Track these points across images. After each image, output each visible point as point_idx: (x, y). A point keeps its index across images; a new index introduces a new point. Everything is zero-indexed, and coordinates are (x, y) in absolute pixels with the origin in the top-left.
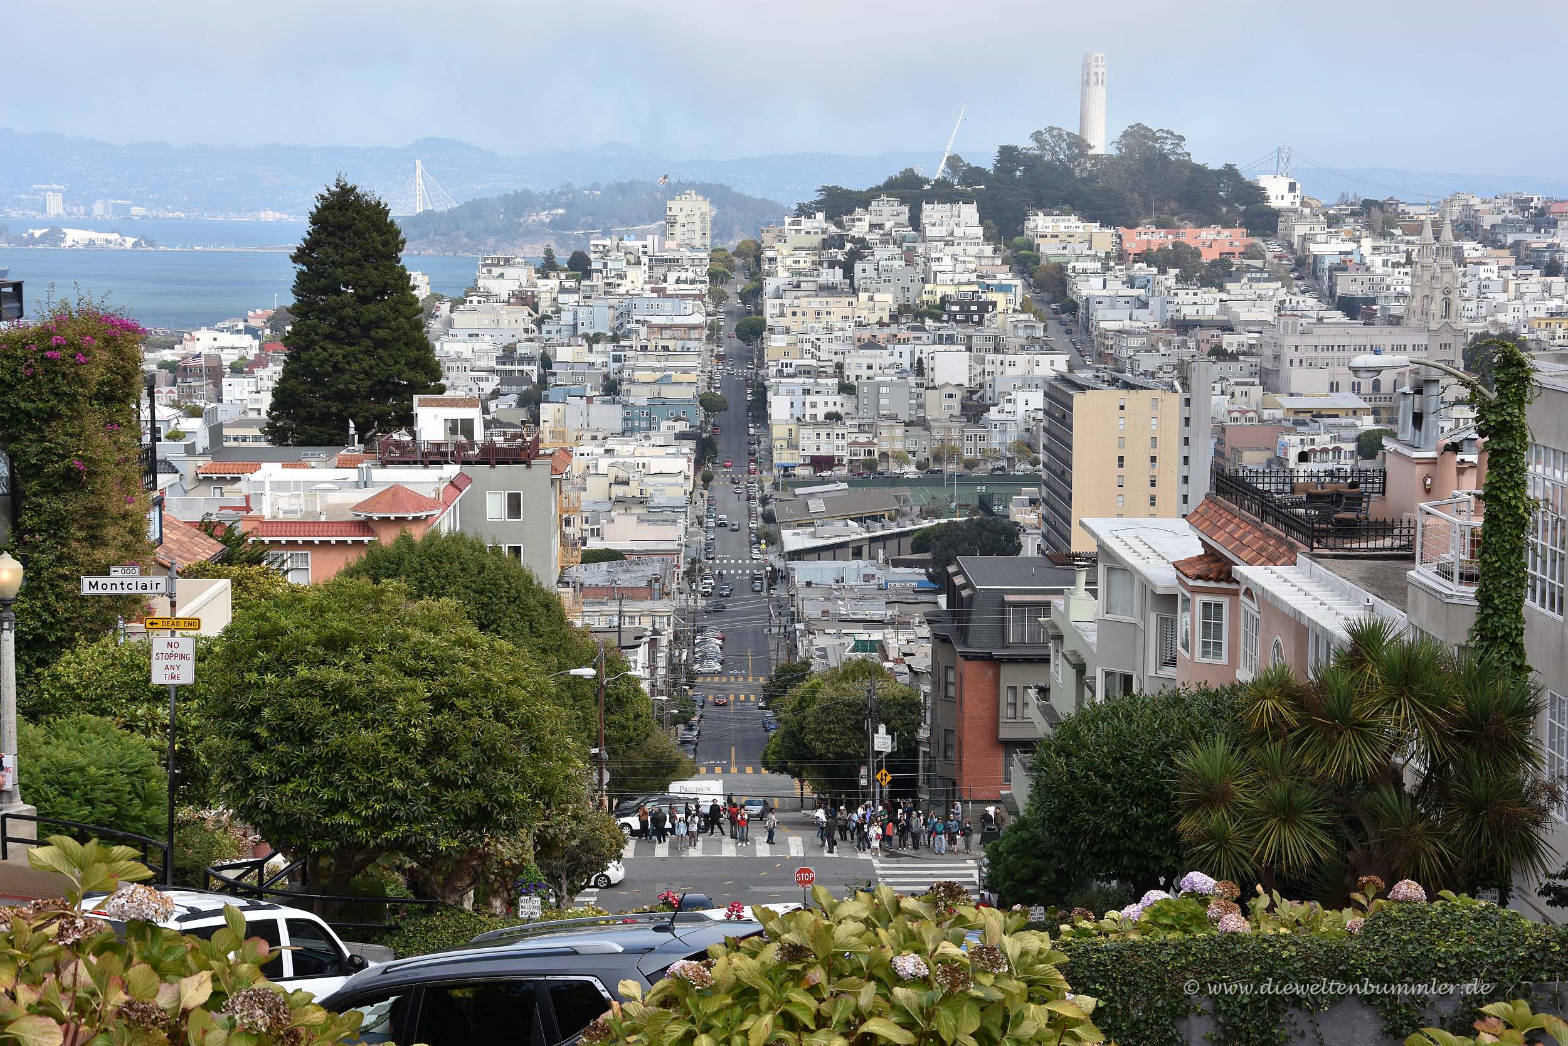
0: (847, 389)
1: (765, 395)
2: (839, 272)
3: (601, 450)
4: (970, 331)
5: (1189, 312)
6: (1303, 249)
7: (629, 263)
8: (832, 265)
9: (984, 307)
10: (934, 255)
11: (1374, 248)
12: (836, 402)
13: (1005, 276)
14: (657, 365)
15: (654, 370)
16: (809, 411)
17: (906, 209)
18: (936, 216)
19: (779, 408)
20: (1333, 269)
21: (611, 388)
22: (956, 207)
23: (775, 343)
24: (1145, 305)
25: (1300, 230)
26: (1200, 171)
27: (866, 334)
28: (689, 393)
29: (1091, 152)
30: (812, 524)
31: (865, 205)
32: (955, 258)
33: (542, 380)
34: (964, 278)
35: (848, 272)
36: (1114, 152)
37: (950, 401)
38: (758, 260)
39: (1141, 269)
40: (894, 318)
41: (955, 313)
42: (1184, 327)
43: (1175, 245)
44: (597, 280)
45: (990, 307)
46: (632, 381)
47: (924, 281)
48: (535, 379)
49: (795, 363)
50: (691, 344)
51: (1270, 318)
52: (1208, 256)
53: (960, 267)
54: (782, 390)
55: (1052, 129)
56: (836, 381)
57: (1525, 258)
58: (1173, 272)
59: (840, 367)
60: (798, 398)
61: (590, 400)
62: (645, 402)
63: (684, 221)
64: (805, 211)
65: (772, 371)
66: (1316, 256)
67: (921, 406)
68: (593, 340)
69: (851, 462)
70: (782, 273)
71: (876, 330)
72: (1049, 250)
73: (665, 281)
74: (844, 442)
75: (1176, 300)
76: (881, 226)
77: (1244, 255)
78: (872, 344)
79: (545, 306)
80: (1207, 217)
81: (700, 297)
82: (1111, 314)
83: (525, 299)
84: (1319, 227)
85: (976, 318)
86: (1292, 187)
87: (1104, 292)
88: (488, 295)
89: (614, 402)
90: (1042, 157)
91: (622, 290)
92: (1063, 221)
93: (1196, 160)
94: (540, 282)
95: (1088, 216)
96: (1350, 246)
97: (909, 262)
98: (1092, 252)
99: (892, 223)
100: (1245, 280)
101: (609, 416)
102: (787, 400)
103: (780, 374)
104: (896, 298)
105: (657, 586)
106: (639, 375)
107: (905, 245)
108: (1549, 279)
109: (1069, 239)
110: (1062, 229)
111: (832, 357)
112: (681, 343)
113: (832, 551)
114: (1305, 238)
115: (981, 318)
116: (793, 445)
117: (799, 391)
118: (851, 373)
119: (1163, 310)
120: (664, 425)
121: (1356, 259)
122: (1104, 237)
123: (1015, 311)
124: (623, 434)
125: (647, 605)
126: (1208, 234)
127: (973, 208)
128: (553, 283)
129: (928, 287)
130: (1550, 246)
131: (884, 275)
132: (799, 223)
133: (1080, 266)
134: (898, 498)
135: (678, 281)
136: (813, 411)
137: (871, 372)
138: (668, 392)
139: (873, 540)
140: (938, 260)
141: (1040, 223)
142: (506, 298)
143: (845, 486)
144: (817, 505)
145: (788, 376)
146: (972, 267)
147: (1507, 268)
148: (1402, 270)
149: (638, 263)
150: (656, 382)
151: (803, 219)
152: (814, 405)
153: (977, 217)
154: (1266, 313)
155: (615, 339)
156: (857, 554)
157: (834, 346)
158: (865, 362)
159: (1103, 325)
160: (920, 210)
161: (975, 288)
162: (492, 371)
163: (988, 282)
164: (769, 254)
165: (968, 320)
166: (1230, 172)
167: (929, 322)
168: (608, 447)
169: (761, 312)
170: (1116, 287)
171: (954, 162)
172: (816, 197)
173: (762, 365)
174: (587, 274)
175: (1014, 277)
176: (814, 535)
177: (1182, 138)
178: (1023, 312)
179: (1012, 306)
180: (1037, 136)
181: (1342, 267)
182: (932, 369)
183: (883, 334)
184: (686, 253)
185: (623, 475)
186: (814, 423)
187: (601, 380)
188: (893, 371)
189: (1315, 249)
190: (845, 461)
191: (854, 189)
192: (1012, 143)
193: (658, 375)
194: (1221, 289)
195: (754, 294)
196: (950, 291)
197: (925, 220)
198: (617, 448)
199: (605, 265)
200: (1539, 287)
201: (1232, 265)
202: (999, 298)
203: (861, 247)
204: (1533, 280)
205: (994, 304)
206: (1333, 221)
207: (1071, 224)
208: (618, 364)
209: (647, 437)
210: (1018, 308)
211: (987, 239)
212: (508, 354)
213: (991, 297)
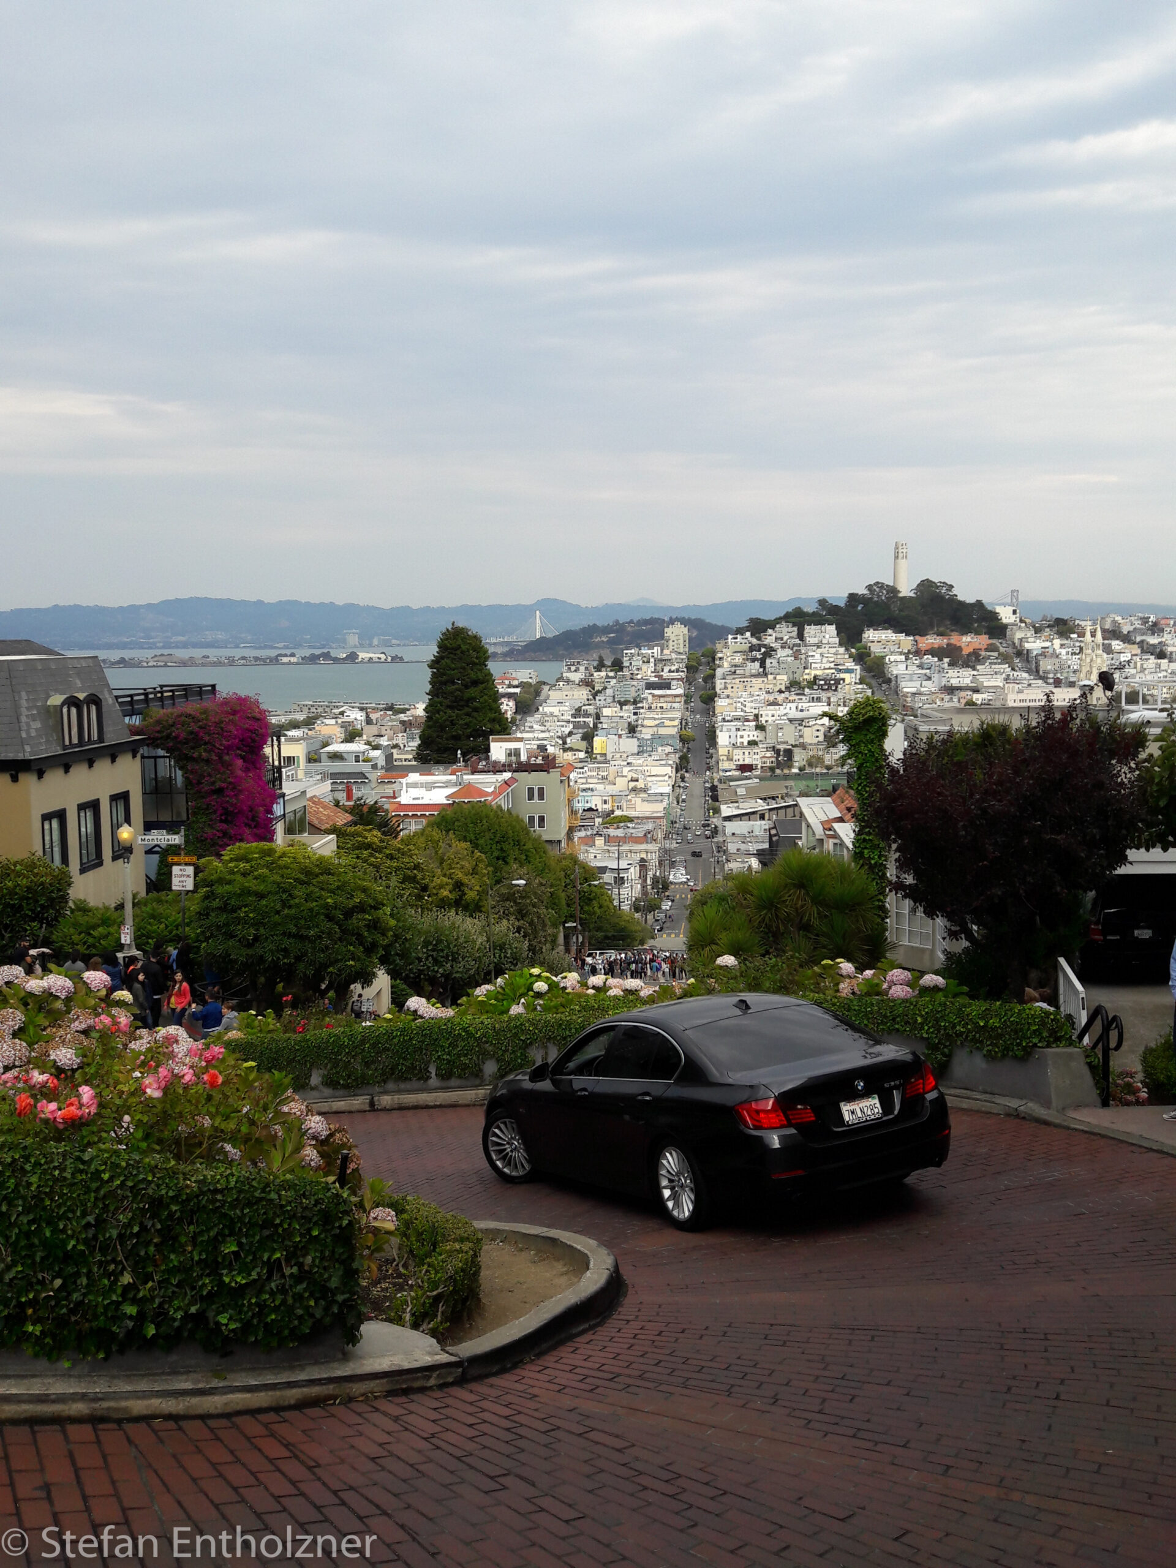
0: (761, 728)
1: (715, 732)
2: (757, 664)
3: (625, 763)
4: (829, 694)
5: (954, 682)
6: (1021, 646)
7: (644, 662)
8: (754, 660)
9: (838, 681)
10: (810, 654)
11: (1062, 645)
12: (755, 735)
13: (850, 664)
14: (656, 716)
15: (655, 719)
16: (739, 740)
17: (795, 629)
18: (813, 632)
19: (723, 738)
20: (1037, 655)
21: (632, 729)
22: (823, 627)
23: (721, 703)
24: (929, 679)
25: (1019, 635)
26: (962, 604)
27: (771, 698)
28: (674, 731)
29: (901, 595)
30: (737, 802)
31: (773, 628)
32: (822, 655)
33: (595, 727)
34: (827, 666)
35: (763, 665)
36: (912, 594)
37: (817, 734)
38: (714, 659)
39: (928, 658)
40: (788, 689)
41: (822, 685)
42: (950, 690)
43: (947, 645)
44: (626, 672)
45: (842, 682)
46: (643, 726)
47: (805, 668)
48: (591, 725)
49: (732, 714)
50: (676, 705)
51: (1001, 685)
52: (965, 652)
53: (825, 660)
54: (724, 729)
55: (878, 583)
56: (754, 723)
57: (1148, 650)
58: (946, 660)
59: (757, 716)
60: (733, 733)
61: (620, 736)
62: (650, 737)
63: (675, 639)
64: (740, 631)
65: (720, 718)
66: (1028, 650)
67: (801, 736)
68: (622, 704)
69: (762, 767)
70: (726, 665)
71: (776, 695)
72: (876, 650)
73: (663, 671)
74: (758, 757)
75: (947, 675)
76: (782, 639)
77: (987, 650)
78: (774, 703)
79: (598, 687)
80: (966, 630)
81: (681, 679)
82: (910, 684)
83: (587, 683)
84: (1030, 633)
85: (833, 688)
86: (1014, 612)
87: (906, 672)
88: (568, 681)
89: (633, 737)
90: (872, 598)
91: (639, 677)
92: (885, 633)
93: (960, 598)
94: (596, 674)
95: (898, 629)
96: (1048, 644)
97: (796, 658)
98: (900, 650)
99: (787, 637)
100: (987, 664)
101: (630, 745)
102: (727, 734)
103: (724, 720)
104: (789, 678)
105: (649, 836)
106: (646, 723)
107: (795, 648)
108: (1159, 661)
109: (887, 643)
110: (884, 638)
111: (753, 710)
112: (670, 704)
113: (749, 815)
114: (1021, 640)
115: (837, 687)
116: (730, 759)
117: (734, 729)
118: (763, 720)
119: (940, 682)
120: (660, 749)
121: (1051, 650)
122: (907, 642)
123: (856, 683)
124: (638, 754)
125: (644, 846)
126: (967, 639)
127: (833, 627)
128: (603, 674)
129: (807, 671)
130: (1160, 643)
131: (782, 666)
132: (736, 638)
133: (892, 658)
134: (787, 787)
135: (670, 671)
136: (742, 740)
137: (774, 718)
138: (662, 731)
139: (770, 810)
140: (813, 656)
141: (871, 635)
142: (577, 682)
143: (758, 780)
144: (741, 791)
145: (728, 721)
146: (832, 659)
147: (1136, 655)
148: (1077, 657)
149: (648, 662)
150: (656, 726)
151: (738, 636)
152: (742, 737)
153: (836, 632)
154: (998, 682)
155: (635, 702)
156: (762, 817)
157: (753, 705)
158: (770, 713)
159: (905, 690)
160: (804, 630)
161: (833, 671)
162: (568, 722)
163: (841, 668)
164: (720, 655)
166: (979, 604)
167: (807, 691)
168: (629, 761)
169: (714, 688)
170: (913, 669)
171: (822, 602)
172: (746, 624)
173: (714, 715)
174: (621, 669)
175: (856, 665)
176: (738, 808)
177: (952, 587)
178: (861, 683)
179: (853, 680)
180: (869, 587)
181: (1043, 654)
183: (780, 698)
184: (674, 656)
185: (635, 776)
186: (742, 747)
187: (626, 725)
188: (785, 718)
189: (1027, 646)
190: (759, 767)
191: (767, 619)
192: (855, 592)
193: (657, 722)
194: (974, 669)
195: (711, 678)
196: (819, 673)
197: (806, 635)
198: (634, 762)
199: (631, 664)
200: (1154, 665)
201: (980, 655)
202: (847, 676)
203: (770, 652)
204: (1150, 661)
205: (844, 680)
206: (1038, 630)
207: (888, 635)
208: (635, 717)
209: (650, 756)
210: (858, 681)
211: (841, 644)
212: (578, 712)
213: (842, 676)
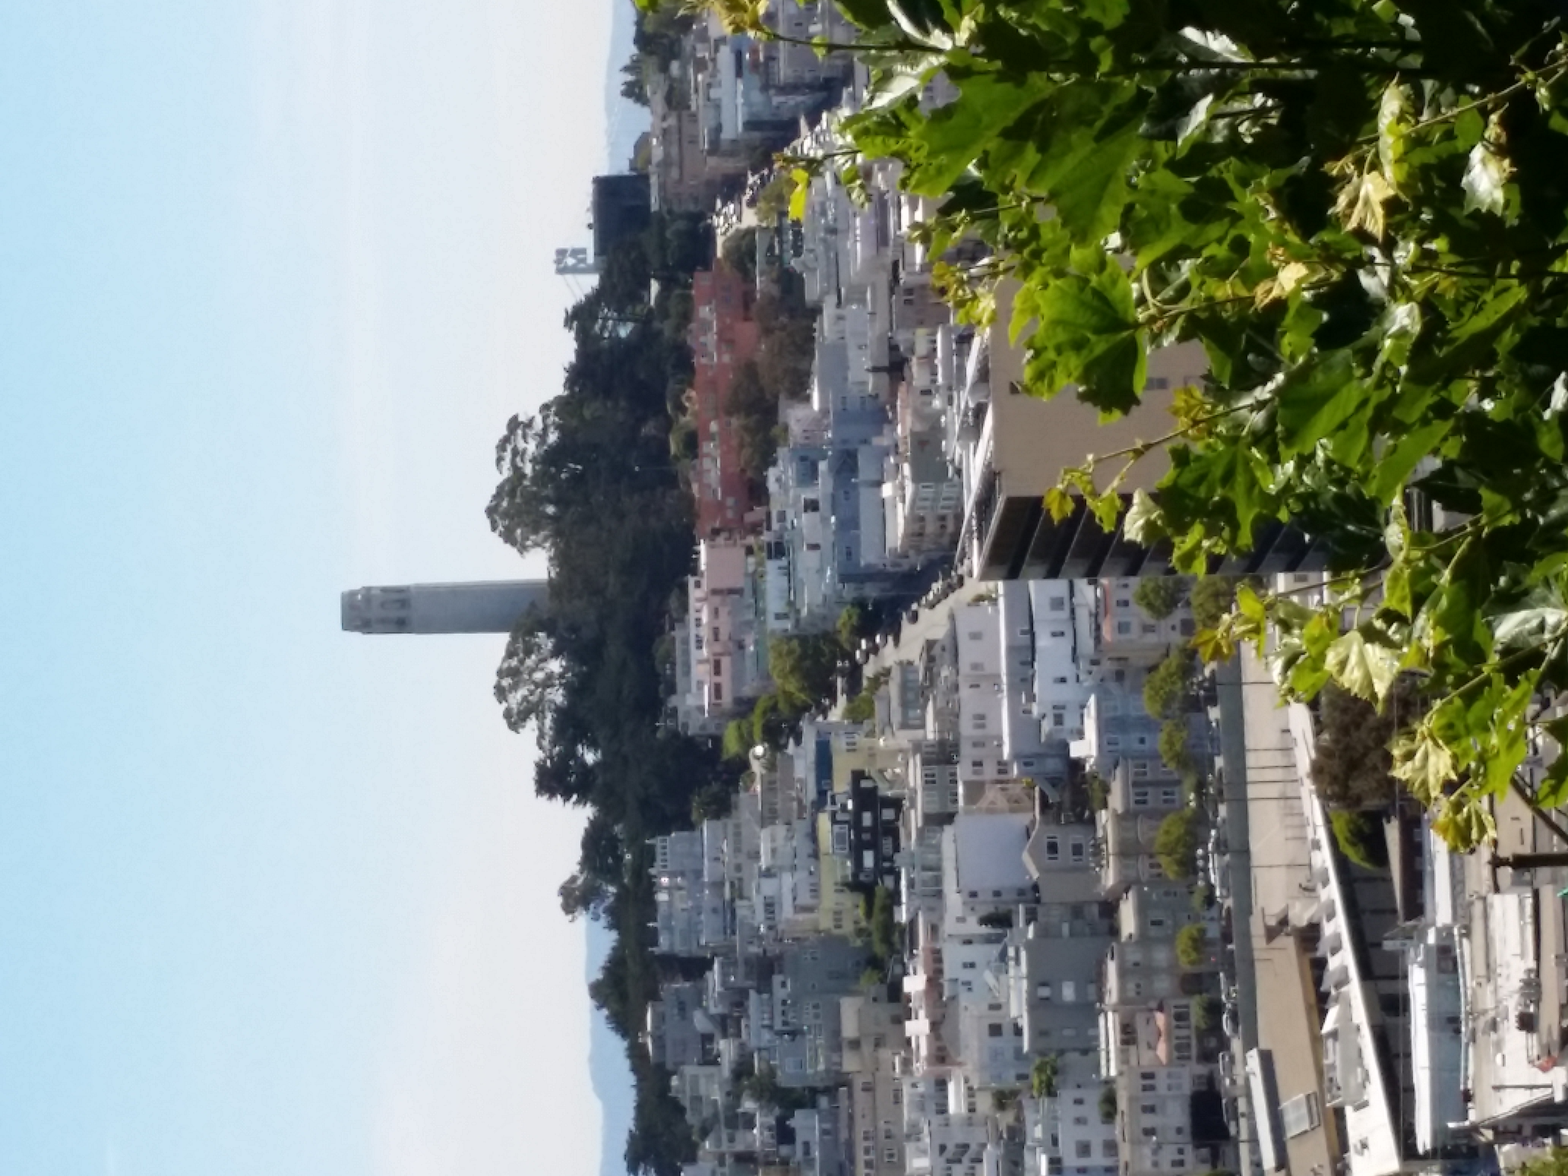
4: (913, 823)
8: (786, 1135)
34: (806, 847)
35: (802, 1099)
43: (734, 416)
45: (864, 784)
47: (815, 932)
55: (499, 690)
58: (785, 411)
85: (888, 814)
92: (686, 653)
109: (724, 635)
110: (705, 652)
111: (978, 1115)
115: (886, 800)
122: (716, 565)
127: (662, 845)
129: (827, 923)
133: (775, 606)
140: (770, 906)
152: (1083, 1149)
153: (679, 835)
161: (824, 821)
163: (811, 794)
165: (892, 831)
166: (581, 319)
167: (900, 914)
177: (513, 422)
180: (519, 719)
182: (997, 894)
183: (925, 1009)
191: (633, 1102)
192: (531, 773)
196: (832, 876)
205: (858, 776)
213: (841, 784)
